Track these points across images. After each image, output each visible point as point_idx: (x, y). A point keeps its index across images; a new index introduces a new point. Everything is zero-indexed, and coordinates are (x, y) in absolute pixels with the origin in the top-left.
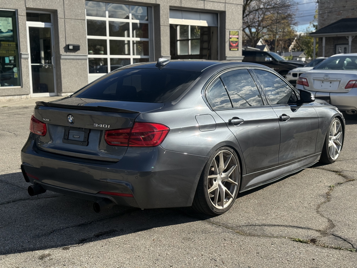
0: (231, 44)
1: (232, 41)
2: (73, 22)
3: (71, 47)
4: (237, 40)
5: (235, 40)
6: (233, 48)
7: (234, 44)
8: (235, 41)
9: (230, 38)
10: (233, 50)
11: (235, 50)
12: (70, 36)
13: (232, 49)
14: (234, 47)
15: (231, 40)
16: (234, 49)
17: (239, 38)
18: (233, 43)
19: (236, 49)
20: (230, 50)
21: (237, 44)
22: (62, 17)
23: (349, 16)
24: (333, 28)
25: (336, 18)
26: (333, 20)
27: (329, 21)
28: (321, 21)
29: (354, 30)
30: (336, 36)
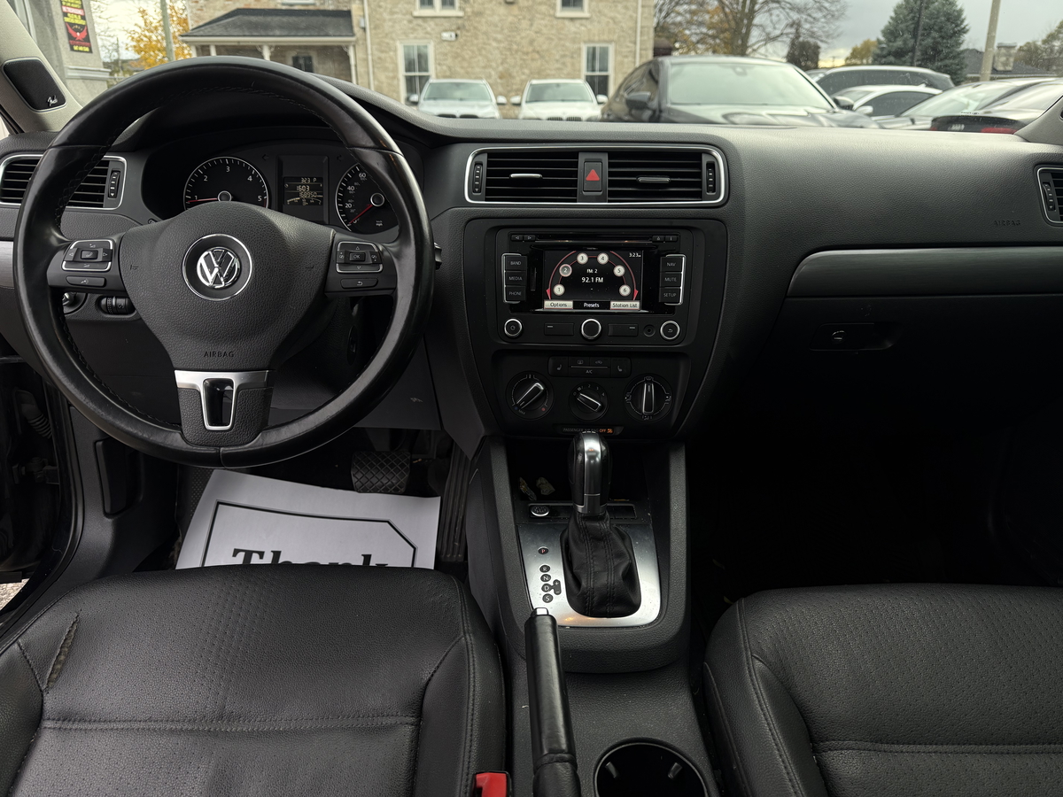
0: (71, 31)
1: (71, 25)
4: (82, 22)
5: (77, 22)
6: (80, 45)
7: (78, 34)
8: (78, 25)
9: (65, 14)
10: (79, 51)
11: (83, 52)
13: (76, 48)
14: (79, 40)
15: (67, 20)
16: (81, 48)
17: (87, 18)
18: (76, 30)
19: (87, 49)
20: (72, 49)
21: (84, 34)
23: (250, 5)
24: (226, 27)
25: (224, 7)
26: (219, 10)
27: (212, 11)
28: (194, 10)
29: (271, 33)
30: (236, 44)
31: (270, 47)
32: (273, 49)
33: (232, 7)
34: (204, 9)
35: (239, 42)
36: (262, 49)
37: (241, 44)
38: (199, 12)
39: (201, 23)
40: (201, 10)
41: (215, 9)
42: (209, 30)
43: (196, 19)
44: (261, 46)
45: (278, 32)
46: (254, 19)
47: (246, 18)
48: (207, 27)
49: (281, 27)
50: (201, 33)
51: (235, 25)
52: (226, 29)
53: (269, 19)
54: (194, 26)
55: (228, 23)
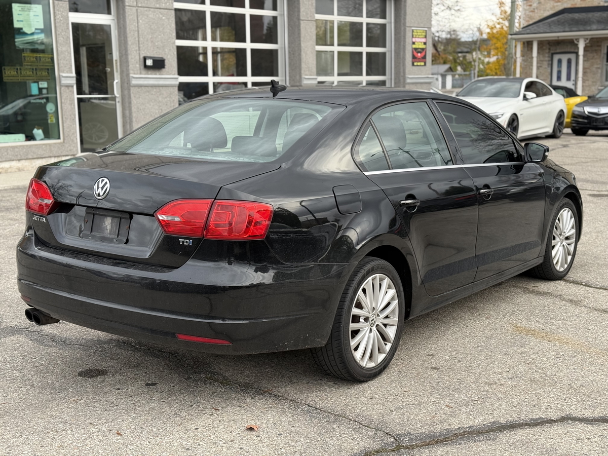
0: (415, 53)
1: (416, 49)
2: (151, 14)
3: (149, 62)
4: (424, 46)
5: (420, 47)
6: (418, 62)
7: (419, 54)
8: (421, 49)
9: (414, 43)
10: (417, 66)
11: (420, 66)
13: (415, 64)
14: (419, 59)
15: (414, 46)
17: (427, 44)
18: (418, 52)
19: (423, 64)
20: (413, 65)
21: (423, 53)
23: (576, 4)
24: (550, 25)
25: (554, 7)
26: (548, 11)
27: (542, 12)
28: (527, 13)
29: (589, 28)
30: (556, 38)
31: (586, 39)
32: (588, 41)
33: (560, 7)
34: (536, 11)
35: (558, 37)
36: (578, 42)
37: (560, 38)
38: (531, 13)
39: (531, 22)
40: (532, 11)
41: (544, 11)
42: (536, 28)
43: (528, 19)
44: (578, 40)
45: (594, 27)
46: (576, 16)
47: (570, 15)
48: (534, 26)
49: (599, 22)
50: (528, 31)
51: (559, 23)
52: (550, 26)
53: (590, 15)
54: (525, 25)
55: (553, 21)
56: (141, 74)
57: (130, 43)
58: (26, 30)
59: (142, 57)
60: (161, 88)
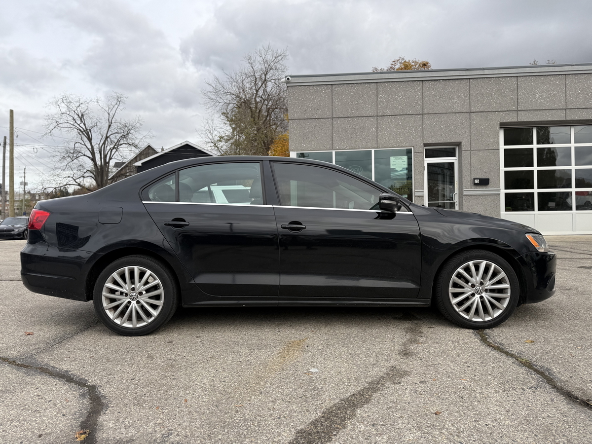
2: (481, 154)
3: (477, 181)
12: (477, 169)
22: (467, 149)
56: (471, 188)
57: (464, 171)
58: (397, 169)
59: (472, 178)
60: (487, 196)
